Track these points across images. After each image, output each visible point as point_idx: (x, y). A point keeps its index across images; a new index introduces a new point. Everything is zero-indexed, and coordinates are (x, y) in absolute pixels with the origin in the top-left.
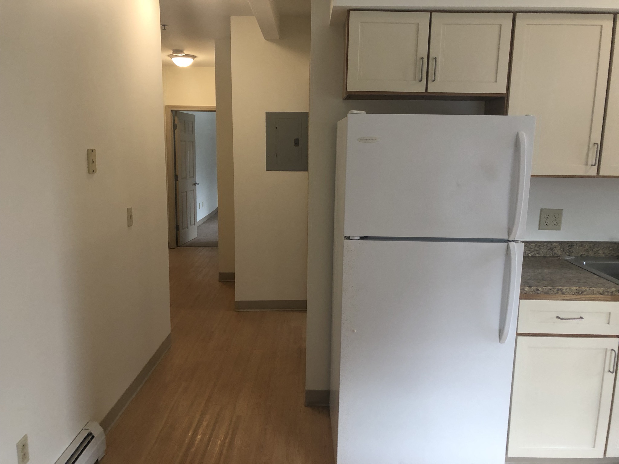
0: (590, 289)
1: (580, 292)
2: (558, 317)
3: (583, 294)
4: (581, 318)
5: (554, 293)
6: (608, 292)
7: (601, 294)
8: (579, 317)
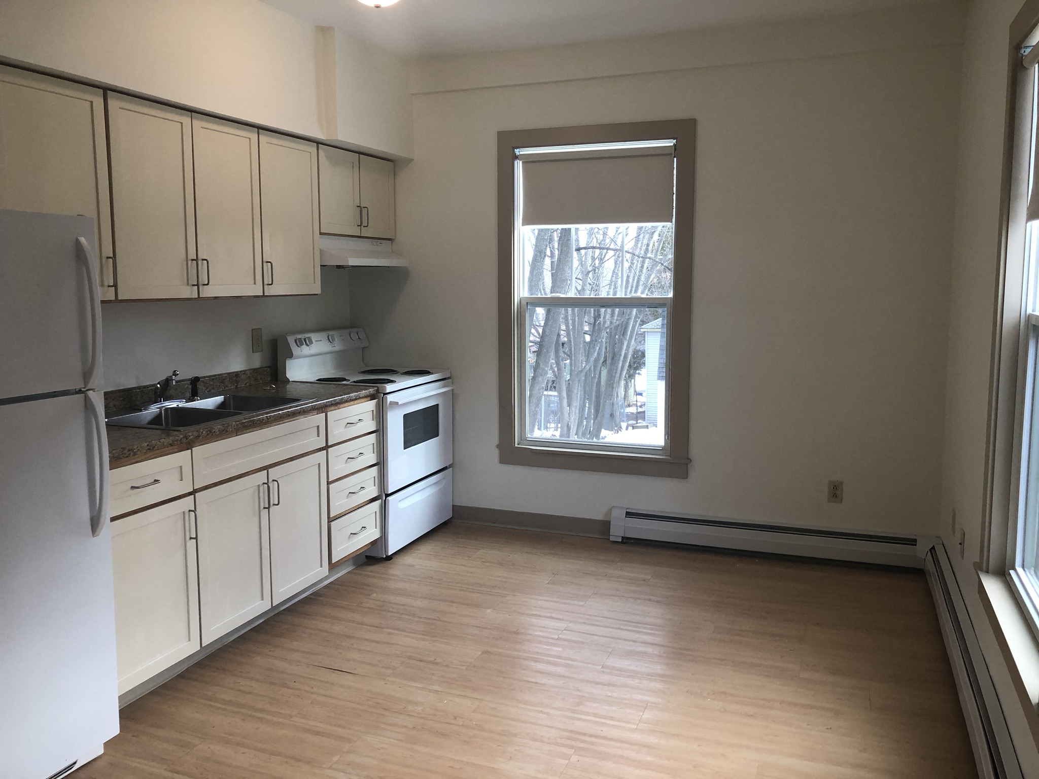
0: (160, 442)
1: (152, 448)
2: (133, 488)
3: (155, 449)
4: (156, 481)
5: (126, 456)
6: (177, 440)
7: (171, 445)
8: (153, 481)
